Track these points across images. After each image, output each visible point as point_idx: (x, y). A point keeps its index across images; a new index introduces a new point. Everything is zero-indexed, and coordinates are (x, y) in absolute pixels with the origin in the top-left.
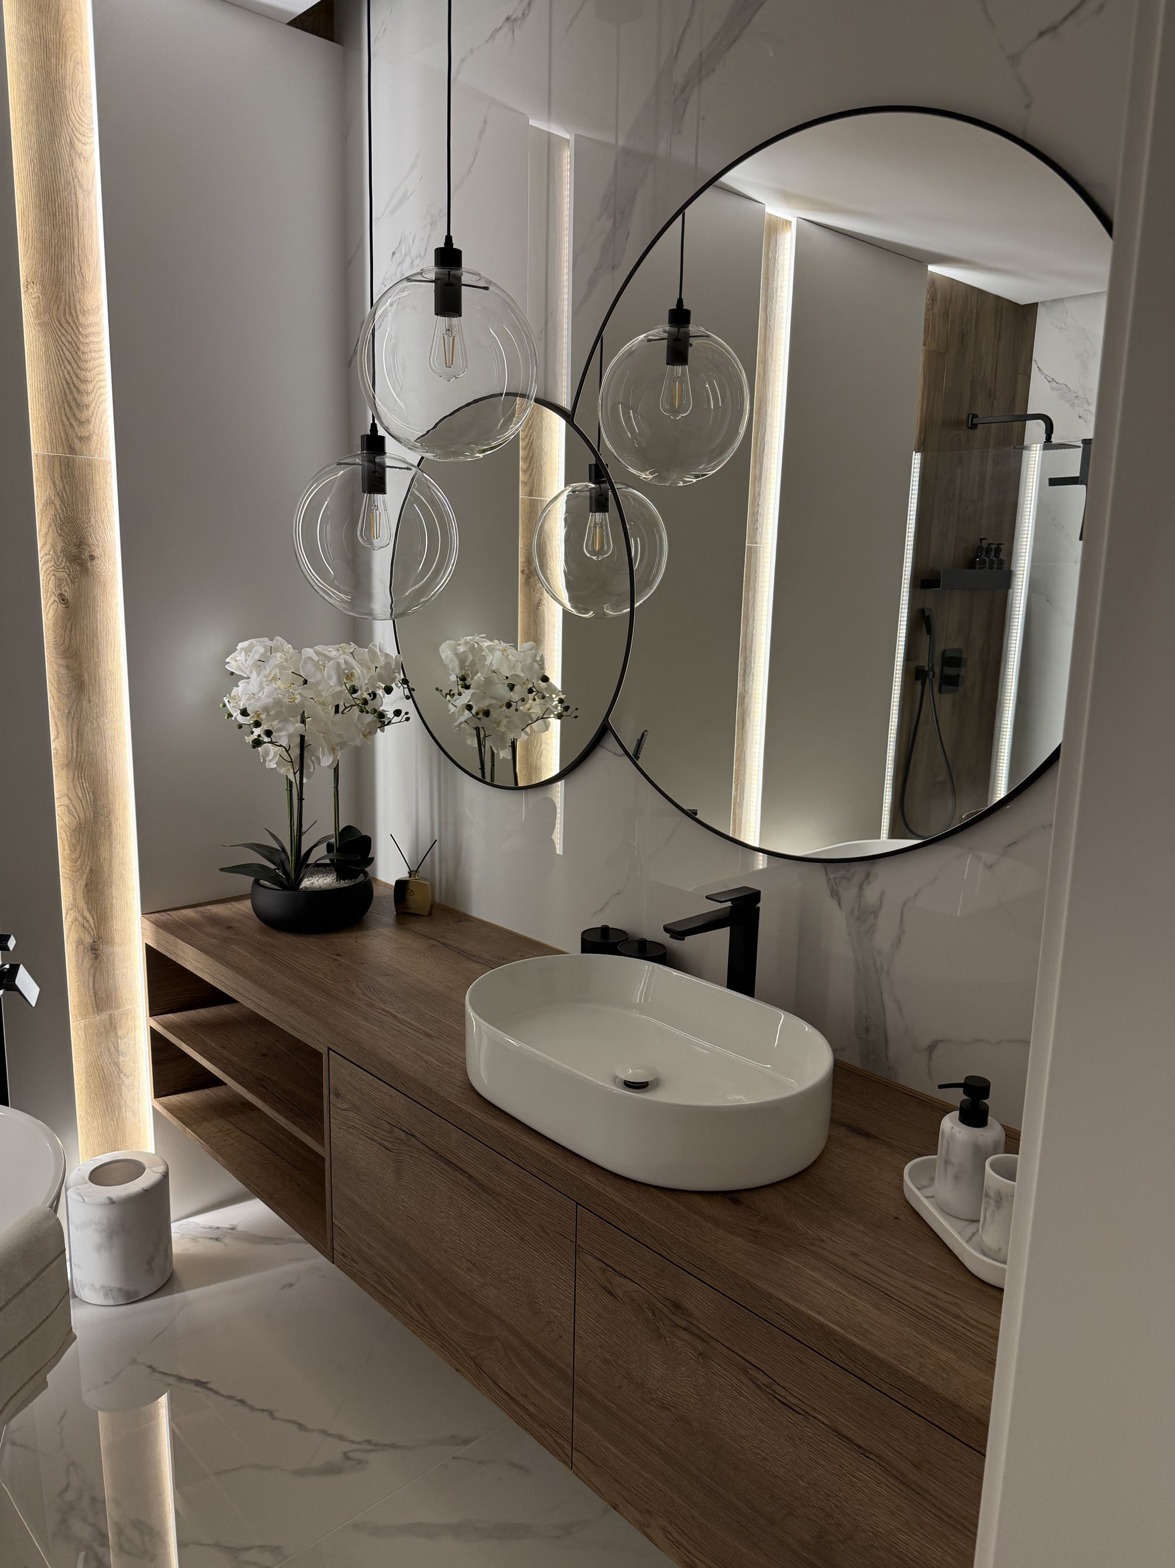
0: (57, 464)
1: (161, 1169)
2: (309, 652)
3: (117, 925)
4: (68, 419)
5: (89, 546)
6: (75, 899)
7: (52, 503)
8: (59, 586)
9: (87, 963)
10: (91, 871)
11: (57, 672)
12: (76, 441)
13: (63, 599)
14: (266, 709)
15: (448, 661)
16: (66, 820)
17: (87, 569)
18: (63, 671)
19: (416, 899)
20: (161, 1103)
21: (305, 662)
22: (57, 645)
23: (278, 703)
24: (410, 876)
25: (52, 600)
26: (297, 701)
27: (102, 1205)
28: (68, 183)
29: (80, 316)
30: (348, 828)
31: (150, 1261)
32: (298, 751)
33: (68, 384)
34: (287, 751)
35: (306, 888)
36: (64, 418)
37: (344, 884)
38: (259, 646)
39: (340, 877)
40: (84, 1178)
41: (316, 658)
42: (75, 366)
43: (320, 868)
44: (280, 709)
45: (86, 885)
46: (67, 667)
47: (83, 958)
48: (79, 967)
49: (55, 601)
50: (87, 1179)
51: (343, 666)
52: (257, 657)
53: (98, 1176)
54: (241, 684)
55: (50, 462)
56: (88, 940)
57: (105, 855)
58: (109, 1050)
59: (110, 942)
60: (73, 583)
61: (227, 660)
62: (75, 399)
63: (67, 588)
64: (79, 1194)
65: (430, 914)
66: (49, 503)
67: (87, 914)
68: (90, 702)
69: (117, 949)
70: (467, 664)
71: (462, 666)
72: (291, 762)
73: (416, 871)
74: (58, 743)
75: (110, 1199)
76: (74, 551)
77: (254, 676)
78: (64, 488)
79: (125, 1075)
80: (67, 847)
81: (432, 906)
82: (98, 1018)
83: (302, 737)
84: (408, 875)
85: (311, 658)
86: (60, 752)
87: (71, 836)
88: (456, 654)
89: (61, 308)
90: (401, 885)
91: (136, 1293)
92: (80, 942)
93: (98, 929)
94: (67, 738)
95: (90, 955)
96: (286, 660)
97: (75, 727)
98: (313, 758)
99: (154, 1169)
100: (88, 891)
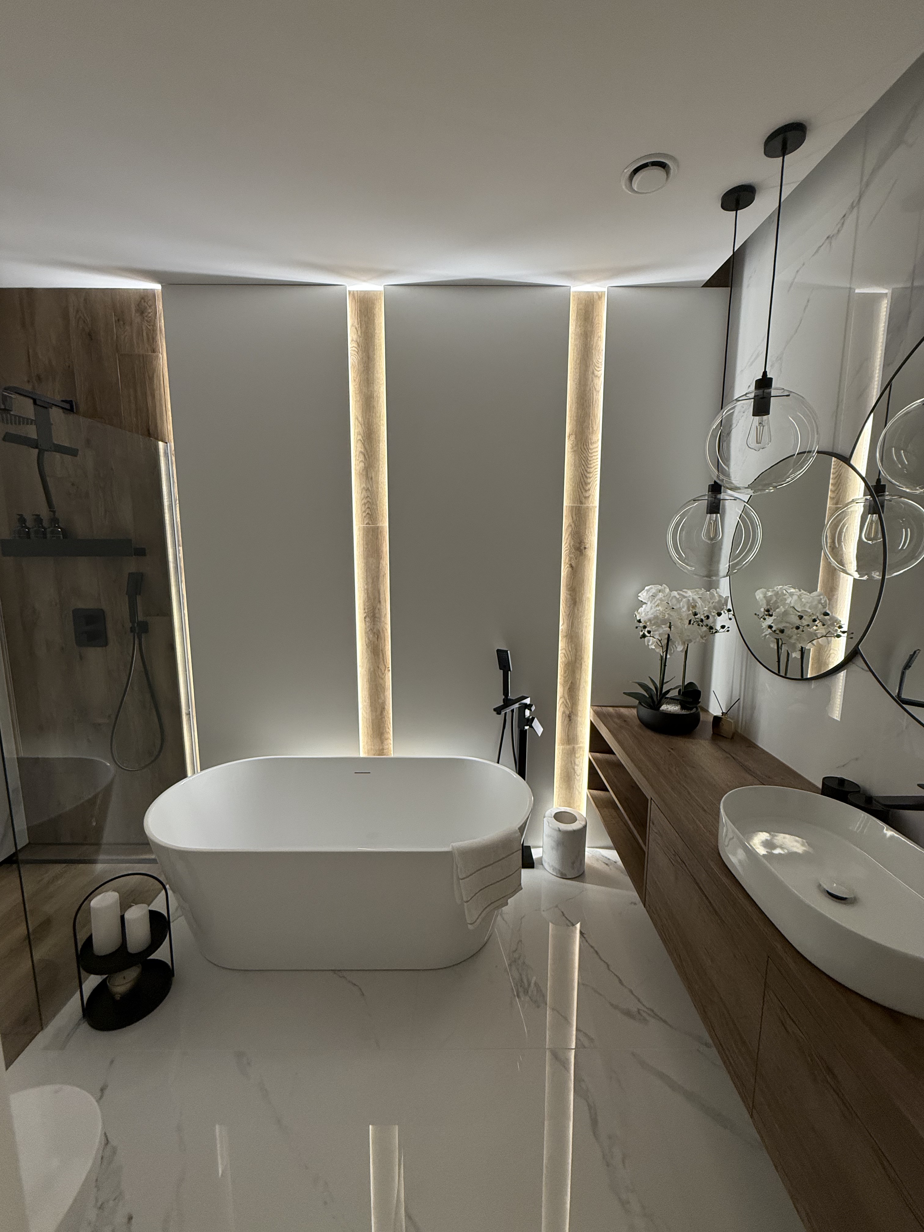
0: (574, 509)
1: (584, 823)
2: (675, 593)
3: (580, 708)
4: (581, 490)
5: (584, 543)
6: (563, 694)
7: (571, 526)
8: (570, 560)
9: (566, 722)
10: (572, 683)
11: (566, 597)
12: (583, 499)
13: (571, 566)
14: (650, 620)
15: (760, 600)
16: (563, 660)
17: (583, 553)
18: (569, 596)
19: (726, 728)
20: (590, 793)
21: (672, 598)
22: (567, 585)
23: (656, 617)
24: (722, 715)
25: (566, 567)
26: (666, 617)
27: (555, 830)
28: (590, 390)
29: (590, 445)
30: (691, 684)
31: (573, 863)
32: (666, 641)
33: (582, 475)
34: (660, 641)
35: (663, 710)
36: (579, 490)
37: (684, 712)
38: (653, 589)
39: (683, 708)
40: (551, 815)
41: (678, 596)
42: (586, 467)
43: (673, 701)
44: (657, 621)
45: (569, 689)
46: (570, 595)
47: (564, 720)
48: (563, 722)
49: (568, 567)
50: (553, 816)
51: (691, 601)
52: (651, 594)
53: (558, 817)
54: (644, 606)
55: (572, 509)
56: (567, 712)
57: (578, 677)
58: (571, 762)
59: (577, 715)
60: (576, 559)
61: (639, 595)
62: (584, 481)
63: (573, 561)
64: (548, 822)
65: (732, 738)
66: (570, 525)
67: (568, 701)
68: (578, 610)
69: (579, 719)
70: (772, 602)
71: (768, 603)
72: (662, 646)
73: (726, 713)
74: (562, 626)
75: (559, 828)
76: (578, 545)
77: (649, 603)
78: (576, 519)
79: (577, 775)
80: (563, 671)
81: (734, 734)
82: (568, 747)
83: (669, 635)
84: (721, 714)
85: (675, 597)
86: (564, 631)
87: (565, 667)
88: (765, 597)
89: (582, 443)
90: (717, 719)
91: (566, 875)
92: (564, 712)
93: (572, 708)
94: (567, 625)
95: (567, 719)
96: (664, 597)
97: (571, 620)
98: (674, 646)
99: (581, 822)
100: (570, 691)
